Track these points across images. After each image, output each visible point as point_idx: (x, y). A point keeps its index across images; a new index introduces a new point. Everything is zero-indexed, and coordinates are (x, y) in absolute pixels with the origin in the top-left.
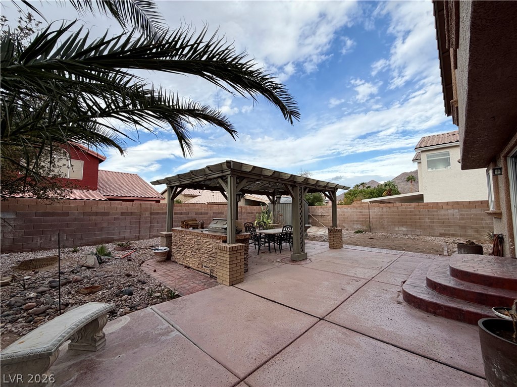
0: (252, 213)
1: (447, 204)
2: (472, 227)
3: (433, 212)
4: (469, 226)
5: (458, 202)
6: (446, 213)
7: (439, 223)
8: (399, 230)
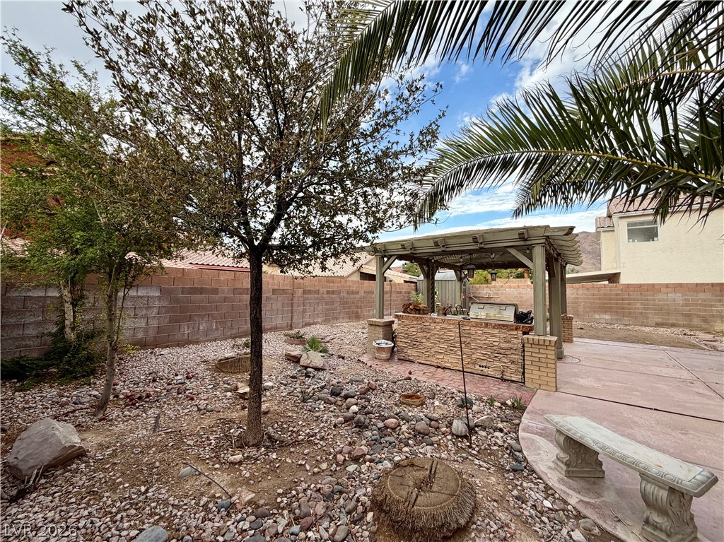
0: (401, 293)
1: (667, 286)
2: (698, 316)
3: (648, 295)
4: (695, 315)
5: (681, 284)
6: (666, 297)
7: (655, 309)
8: (600, 319)
